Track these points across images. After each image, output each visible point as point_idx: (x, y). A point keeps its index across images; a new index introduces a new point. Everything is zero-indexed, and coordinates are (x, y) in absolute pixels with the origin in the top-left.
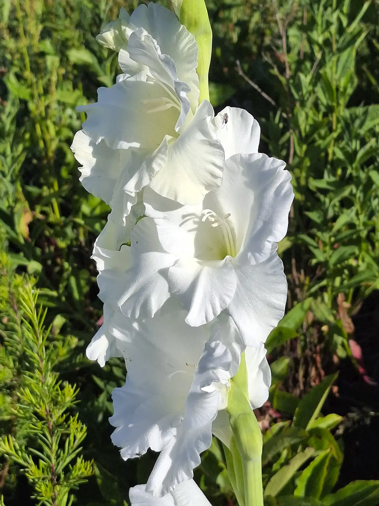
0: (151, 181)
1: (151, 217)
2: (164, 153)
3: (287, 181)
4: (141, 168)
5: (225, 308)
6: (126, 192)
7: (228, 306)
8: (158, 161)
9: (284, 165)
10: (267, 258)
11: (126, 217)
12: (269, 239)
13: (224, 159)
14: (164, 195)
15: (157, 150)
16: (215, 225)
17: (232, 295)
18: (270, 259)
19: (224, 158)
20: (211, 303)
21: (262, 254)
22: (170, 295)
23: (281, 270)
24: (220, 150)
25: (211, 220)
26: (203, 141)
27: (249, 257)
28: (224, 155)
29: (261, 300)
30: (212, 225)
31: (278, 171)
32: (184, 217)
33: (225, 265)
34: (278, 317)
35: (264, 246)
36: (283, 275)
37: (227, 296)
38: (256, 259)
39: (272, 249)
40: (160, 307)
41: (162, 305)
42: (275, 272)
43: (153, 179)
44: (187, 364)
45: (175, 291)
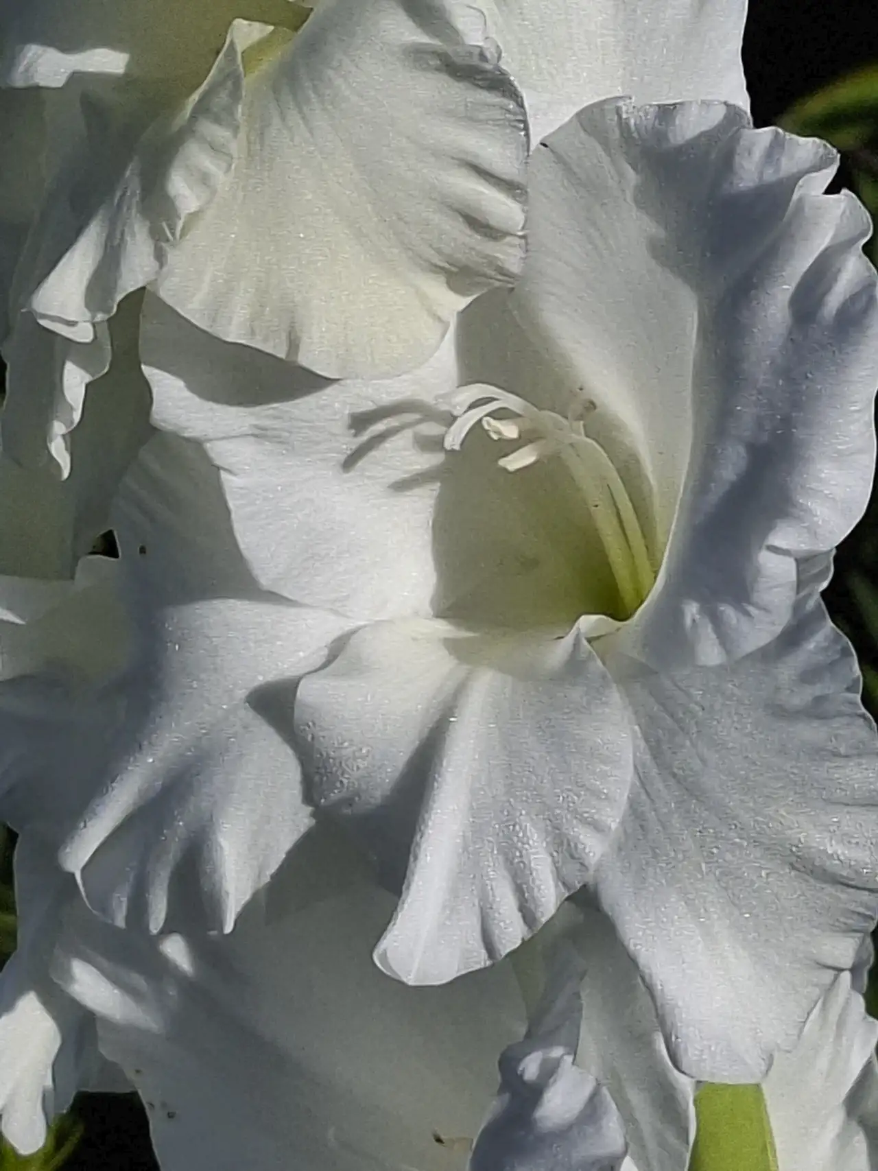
0: (161, 266)
1: (186, 435)
2: (224, 117)
3: (852, 241)
4: (118, 194)
5: (578, 886)
6: (43, 322)
7: (591, 872)
8: (195, 155)
9: (832, 161)
10: (778, 629)
11: (64, 436)
12: (777, 539)
13: (525, 139)
14: (234, 334)
15: (195, 97)
16: (517, 461)
17: (613, 818)
18: (792, 638)
19: (527, 135)
20: (509, 862)
21: (751, 609)
22: (314, 815)
23: (849, 689)
24: (504, 96)
25: (498, 433)
26: (416, 55)
27: (688, 621)
28: (525, 122)
29: (756, 843)
30: (502, 462)
31: (795, 197)
32: (360, 422)
33: (574, 667)
34: (850, 921)
35: (758, 571)
36: (863, 716)
37: (589, 824)
38: (724, 637)
39: (800, 584)
40: (266, 879)
41: (273, 867)
42: (819, 700)
43: (172, 256)
44: (439, 1140)
45: (335, 796)
